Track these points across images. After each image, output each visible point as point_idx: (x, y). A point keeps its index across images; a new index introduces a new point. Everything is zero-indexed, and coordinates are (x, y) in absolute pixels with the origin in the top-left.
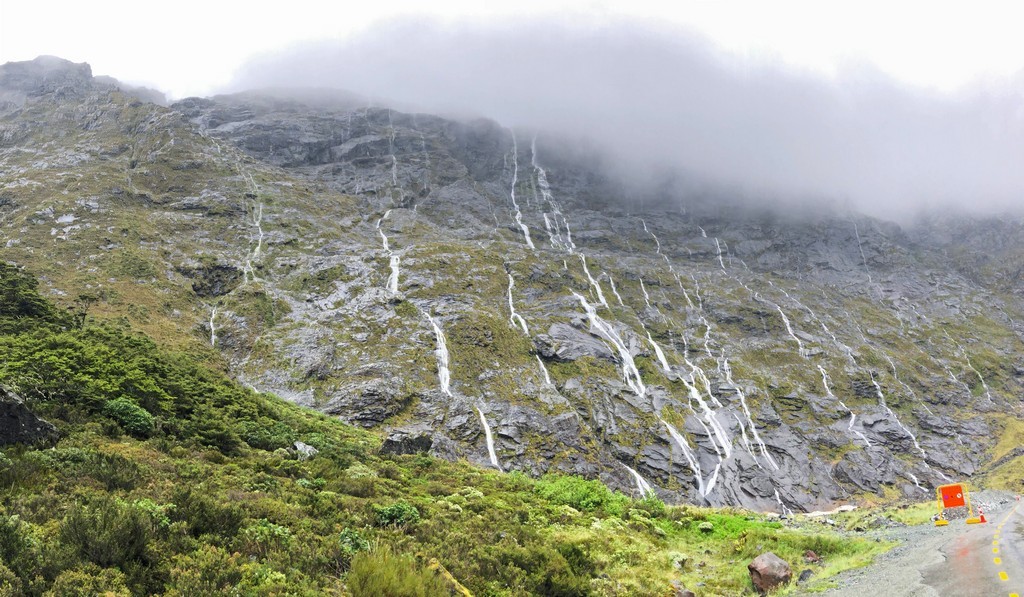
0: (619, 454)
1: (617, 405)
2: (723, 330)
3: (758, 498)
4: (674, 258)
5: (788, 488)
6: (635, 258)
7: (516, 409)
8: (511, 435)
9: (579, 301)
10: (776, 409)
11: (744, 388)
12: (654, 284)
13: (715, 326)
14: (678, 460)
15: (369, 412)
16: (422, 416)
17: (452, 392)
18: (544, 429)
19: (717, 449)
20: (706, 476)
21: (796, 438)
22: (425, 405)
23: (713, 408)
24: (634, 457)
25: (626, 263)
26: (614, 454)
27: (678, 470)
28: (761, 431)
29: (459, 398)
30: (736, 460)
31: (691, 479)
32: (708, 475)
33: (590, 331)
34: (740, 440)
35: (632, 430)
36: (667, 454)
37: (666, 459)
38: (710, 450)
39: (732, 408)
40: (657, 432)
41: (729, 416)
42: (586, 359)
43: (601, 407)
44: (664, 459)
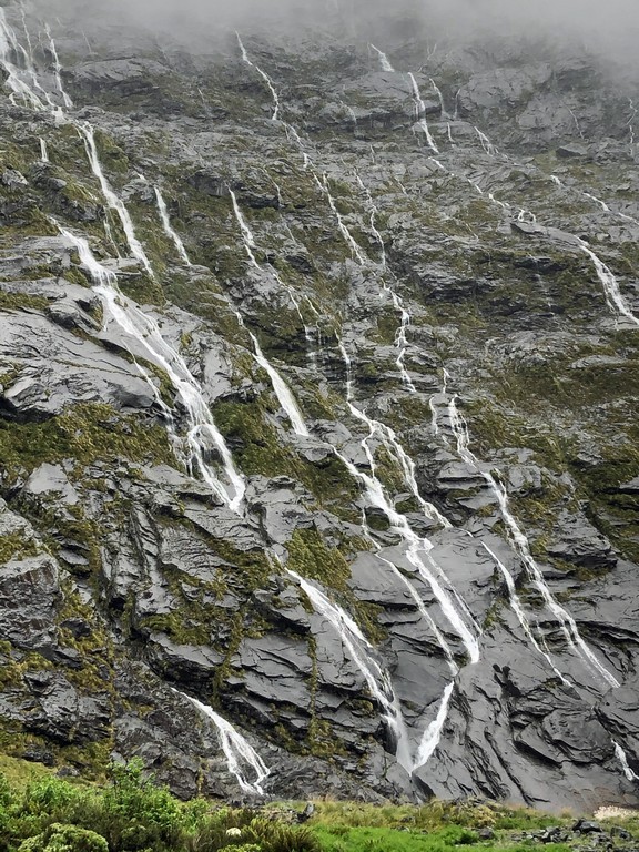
0: (170, 667)
1: (165, 534)
2: (442, 320)
4: (313, 131)
6: (218, 136)
9: (73, 253)
10: (596, 523)
11: (506, 471)
12: (267, 203)
13: (422, 311)
14: (331, 675)
19: (442, 643)
20: (416, 715)
23: (424, 531)
24: (212, 673)
25: (196, 148)
26: (156, 667)
27: (334, 703)
28: (562, 587)
30: (496, 667)
31: (371, 725)
32: (421, 712)
33: (102, 336)
34: (504, 614)
35: (207, 600)
36: (302, 661)
37: (299, 673)
38: (422, 643)
39: (477, 527)
40: (275, 602)
41: (472, 551)
42: (87, 411)
43: (124, 540)
44: (292, 673)
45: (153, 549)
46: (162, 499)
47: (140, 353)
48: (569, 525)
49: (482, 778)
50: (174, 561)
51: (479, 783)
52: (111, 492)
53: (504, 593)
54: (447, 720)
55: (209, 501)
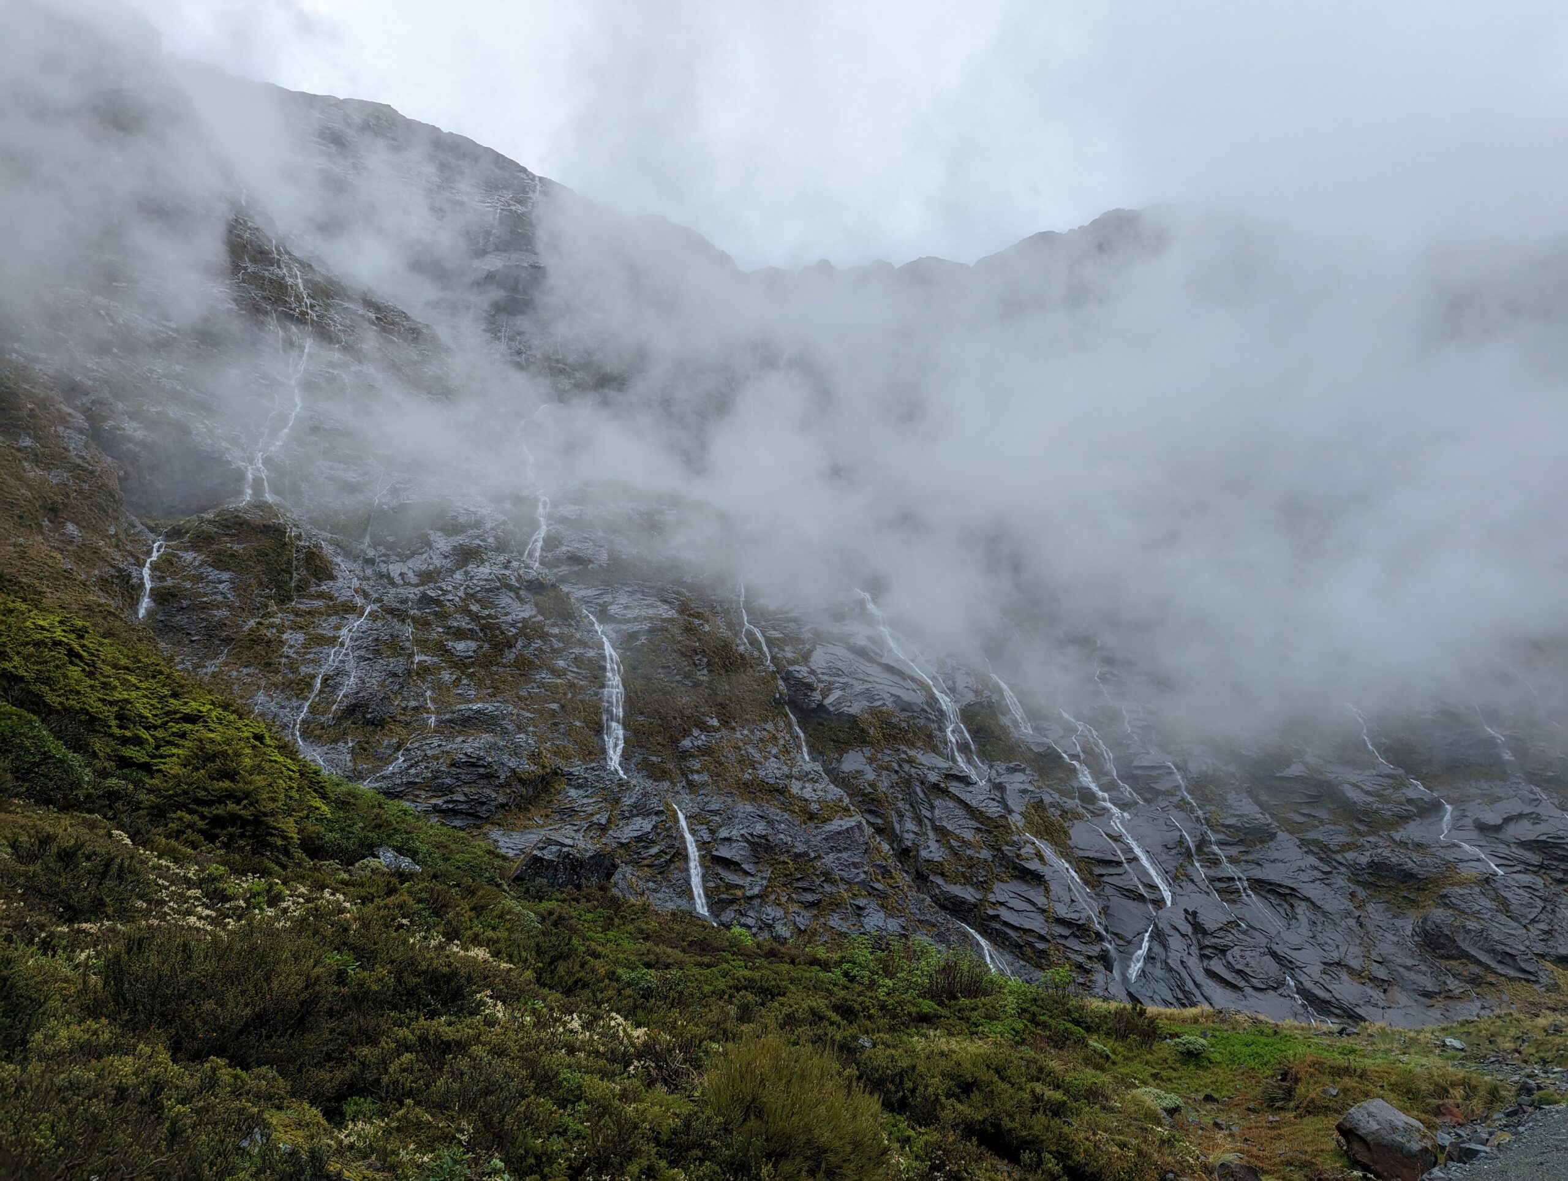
0: (945, 899)
1: (937, 803)
3: (1249, 990)
5: (1315, 970)
7: (749, 808)
8: (737, 859)
10: (1258, 803)
14: (1062, 911)
15: (462, 798)
16: (568, 813)
17: (626, 772)
18: (801, 848)
19: (1142, 890)
20: (1125, 944)
21: (1317, 863)
22: (573, 792)
23: (1124, 806)
24: (975, 906)
26: (936, 899)
27: (1066, 932)
28: (1234, 851)
29: (640, 783)
30: (1186, 911)
31: (1095, 950)
32: (1130, 942)
33: (884, 661)
34: (1190, 869)
35: (969, 852)
36: (1041, 900)
37: (1039, 909)
38: (1128, 890)
39: (1164, 804)
40: (1018, 856)
41: (1161, 821)
42: (876, 713)
43: (907, 807)
44: (1033, 909)
45: (928, 814)
46: (933, 777)
47: (912, 674)
48: (1236, 804)
49: (1181, 996)
50: (944, 824)
51: (1178, 999)
52: (897, 772)
53: (1188, 854)
54: (1150, 949)
55: (965, 780)
